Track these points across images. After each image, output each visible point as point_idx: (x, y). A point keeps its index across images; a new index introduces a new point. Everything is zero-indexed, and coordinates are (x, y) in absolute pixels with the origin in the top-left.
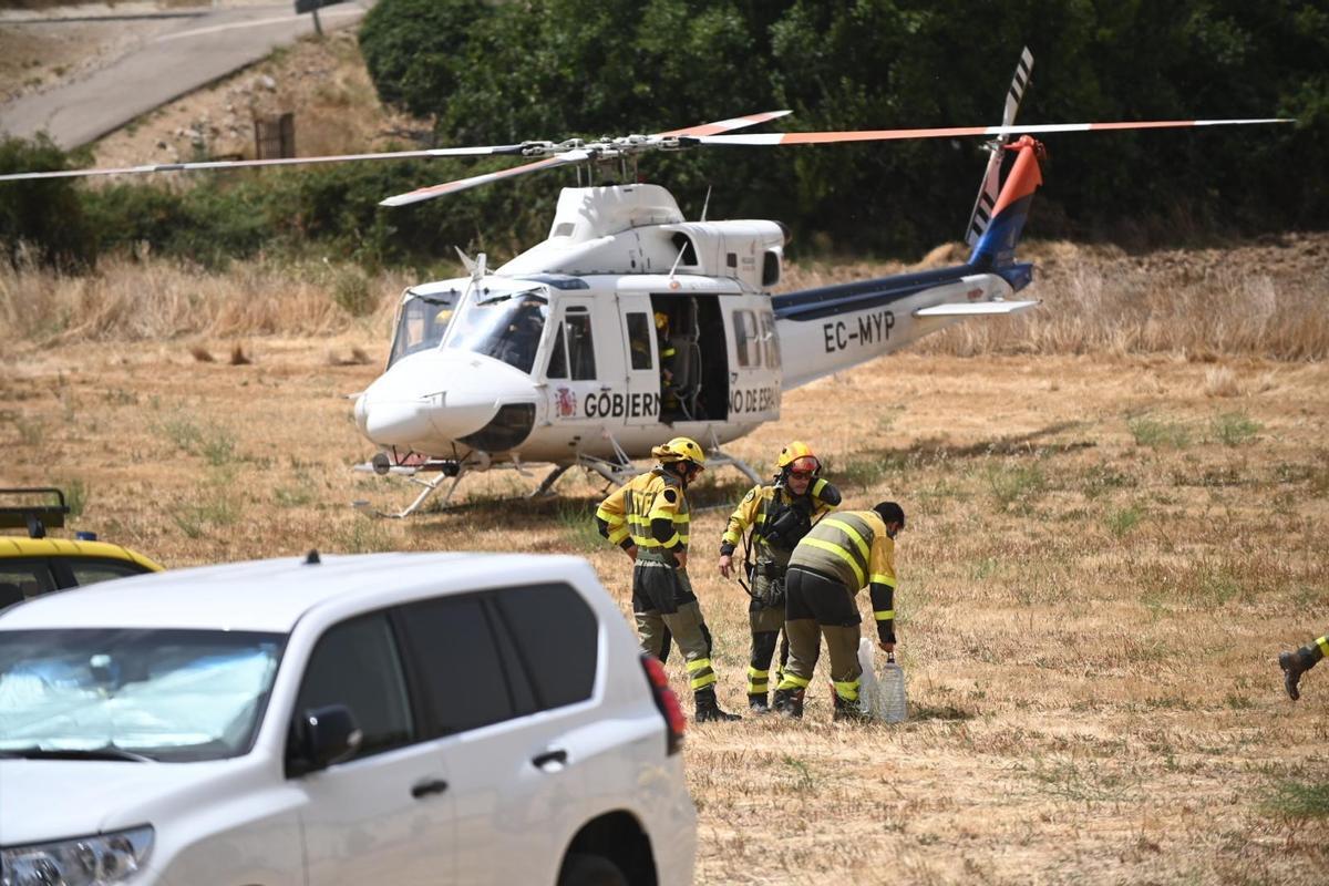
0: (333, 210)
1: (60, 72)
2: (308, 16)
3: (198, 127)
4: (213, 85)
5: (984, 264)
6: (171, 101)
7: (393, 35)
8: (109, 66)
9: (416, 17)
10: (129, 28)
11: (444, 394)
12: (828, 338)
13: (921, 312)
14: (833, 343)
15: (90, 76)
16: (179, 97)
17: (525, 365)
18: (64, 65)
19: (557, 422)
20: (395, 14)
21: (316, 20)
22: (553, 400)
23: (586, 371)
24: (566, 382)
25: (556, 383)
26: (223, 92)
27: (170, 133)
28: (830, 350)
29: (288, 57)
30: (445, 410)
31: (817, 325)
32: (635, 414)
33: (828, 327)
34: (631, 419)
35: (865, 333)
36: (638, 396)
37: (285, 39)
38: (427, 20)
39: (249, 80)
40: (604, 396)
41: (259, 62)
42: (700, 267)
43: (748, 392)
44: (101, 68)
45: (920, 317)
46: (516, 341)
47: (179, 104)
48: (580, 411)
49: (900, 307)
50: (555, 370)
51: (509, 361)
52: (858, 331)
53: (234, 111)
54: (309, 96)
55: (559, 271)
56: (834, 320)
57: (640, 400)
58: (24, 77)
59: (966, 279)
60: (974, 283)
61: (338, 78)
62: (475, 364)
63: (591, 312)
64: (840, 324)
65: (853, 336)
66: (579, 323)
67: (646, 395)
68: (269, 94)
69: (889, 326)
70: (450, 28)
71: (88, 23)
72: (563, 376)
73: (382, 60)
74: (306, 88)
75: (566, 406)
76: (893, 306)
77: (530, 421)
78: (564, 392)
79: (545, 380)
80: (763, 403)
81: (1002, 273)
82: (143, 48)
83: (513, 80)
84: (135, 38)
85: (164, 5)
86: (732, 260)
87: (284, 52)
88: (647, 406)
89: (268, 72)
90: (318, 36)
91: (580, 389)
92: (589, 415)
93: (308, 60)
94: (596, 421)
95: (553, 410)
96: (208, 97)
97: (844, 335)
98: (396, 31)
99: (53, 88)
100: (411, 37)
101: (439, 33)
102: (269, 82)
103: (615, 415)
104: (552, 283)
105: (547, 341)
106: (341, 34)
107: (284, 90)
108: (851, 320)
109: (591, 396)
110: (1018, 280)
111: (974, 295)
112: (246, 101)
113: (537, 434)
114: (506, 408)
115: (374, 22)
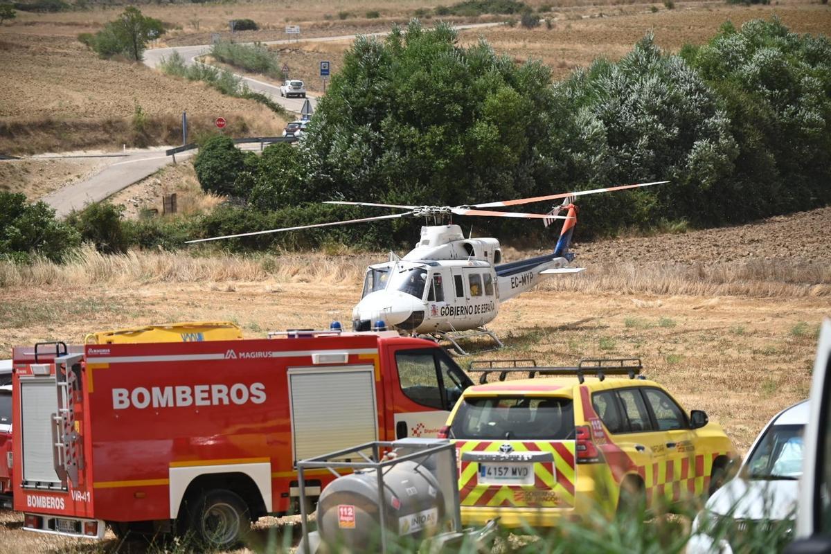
0: (215, 231)
1: (79, 177)
2: (171, 156)
3: (135, 198)
4: (138, 182)
5: (559, 254)
6: (124, 188)
7: (207, 164)
8: (97, 175)
9: (217, 157)
10: (102, 160)
11: (391, 308)
12: (513, 283)
13: (542, 272)
14: (514, 285)
15: (90, 178)
16: (127, 187)
17: (420, 296)
18: (80, 174)
19: (431, 318)
20: (208, 156)
21: (174, 158)
22: (430, 309)
23: (440, 299)
24: (434, 303)
25: (431, 303)
26: (142, 185)
27: (125, 200)
28: (513, 287)
29: (165, 172)
30: (392, 314)
31: (508, 278)
32: (458, 315)
33: (512, 278)
34: (457, 317)
35: (524, 281)
36: (458, 307)
37: (162, 165)
38: (221, 159)
39: (151, 181)
40: (447, 308)
41: (154, 174)
42: (476, 257)
43: (476, 306)
44: (94, 175)
45: (541, 274)
46: (415, 287)
47: (127, 190)
48: (440, 314)
49: (535, 270)
50: (430, 298)
51: (413, 295)
52: (521, 280)
53: (147, 192)
54: (173, 187)
55: (426, 259)
56: (514, 276)
57: (459, 309)
58: (66, 178)
59: (554, 259)
60: (557, 261)
61: (184, 180)
62: (401, 296)
63: (442, 275)
64: (516, 278)
65: (520, 282)
66: (437, 278)
67: (462, 307)
68: (159, 186)
69: (531, 278)
70: (230, 162)
71: (86, 158)
72: (433, 300)
73: (203, 174)
74: (172, 184)
75: (434, 311)
76: (532, 270)
77: (422, 318)
78: (434, 306)
79: (427, 302)
80: (483, 310)
81: (565, 256)
82: (108, 168)
83: (278, 182)
84: (104, 164)
85: (104, 152)
86: (486, 254)
87: (162, 170)
88: (462, 311)
89: (158, 177)
90: (175, 164)
91: (439, 305)
92: (442, 315)
93: (172, 174)
94: (445, 317)
95: (430, 313)
96: (136, 187)
97: (517, 282)
98: (209, 163)
99: (77, 183)
100: (215, 165)
101: (226, 164)
102: (159, 182)
103: (451, 315)
104: (429, 264)
105: (427, 286)
106: (183, 163)
107: (164, 185)
108: (520, 276)
109: (443, 308)
110: (570, 258)
111: (557, 266)
112: (151, 188)
113: (425, 323)
114: (415, 313)
115: (200, 159)
